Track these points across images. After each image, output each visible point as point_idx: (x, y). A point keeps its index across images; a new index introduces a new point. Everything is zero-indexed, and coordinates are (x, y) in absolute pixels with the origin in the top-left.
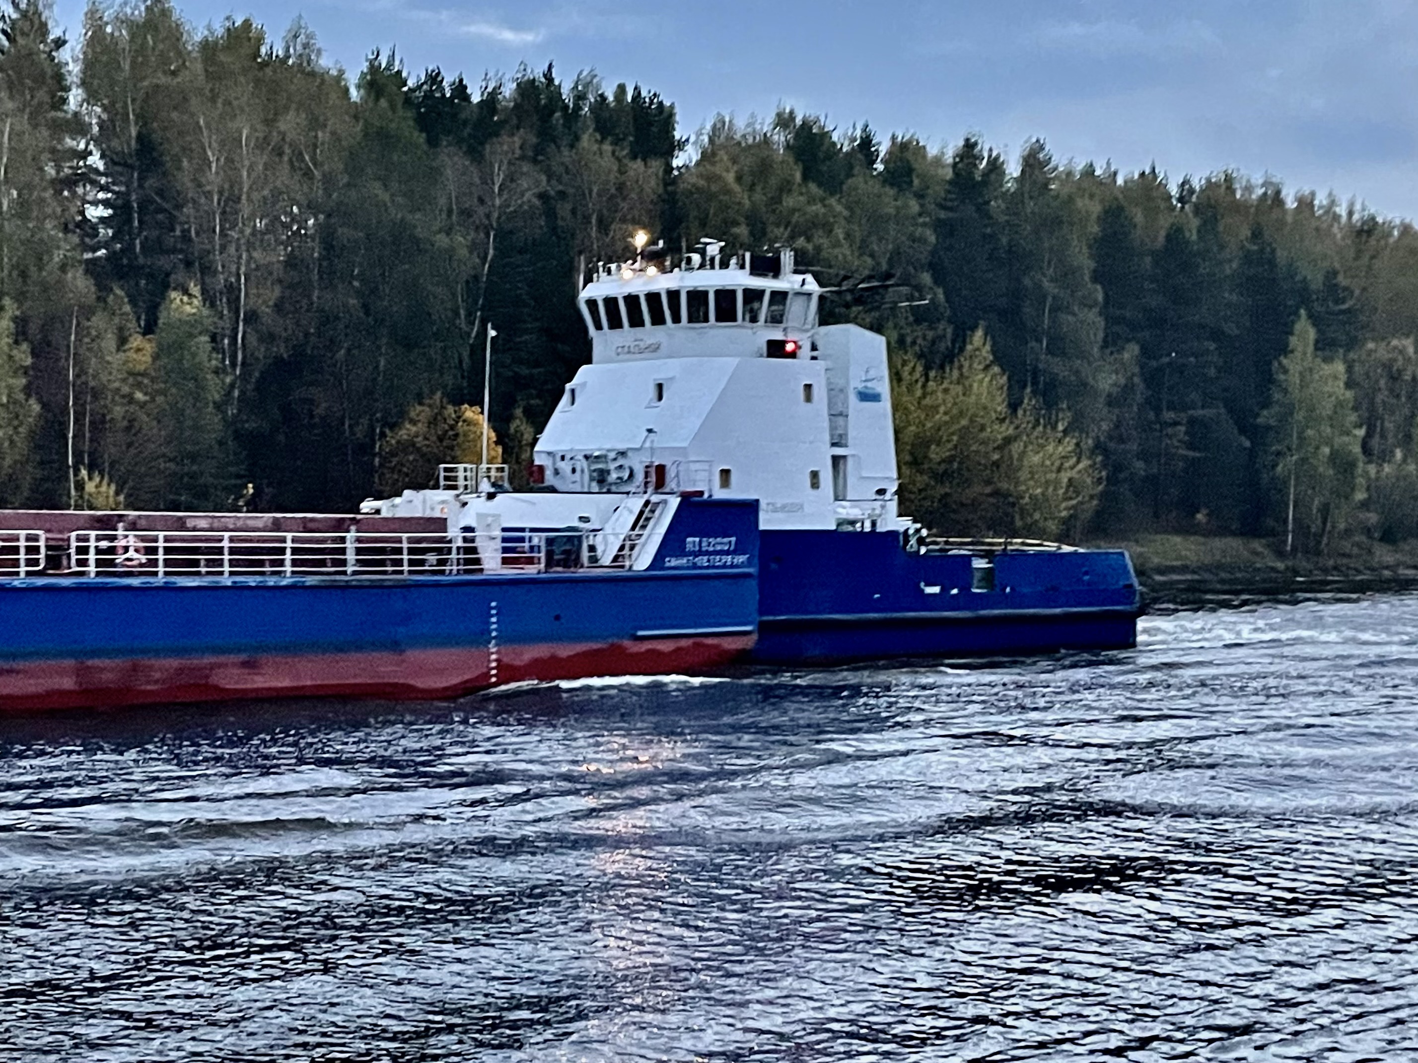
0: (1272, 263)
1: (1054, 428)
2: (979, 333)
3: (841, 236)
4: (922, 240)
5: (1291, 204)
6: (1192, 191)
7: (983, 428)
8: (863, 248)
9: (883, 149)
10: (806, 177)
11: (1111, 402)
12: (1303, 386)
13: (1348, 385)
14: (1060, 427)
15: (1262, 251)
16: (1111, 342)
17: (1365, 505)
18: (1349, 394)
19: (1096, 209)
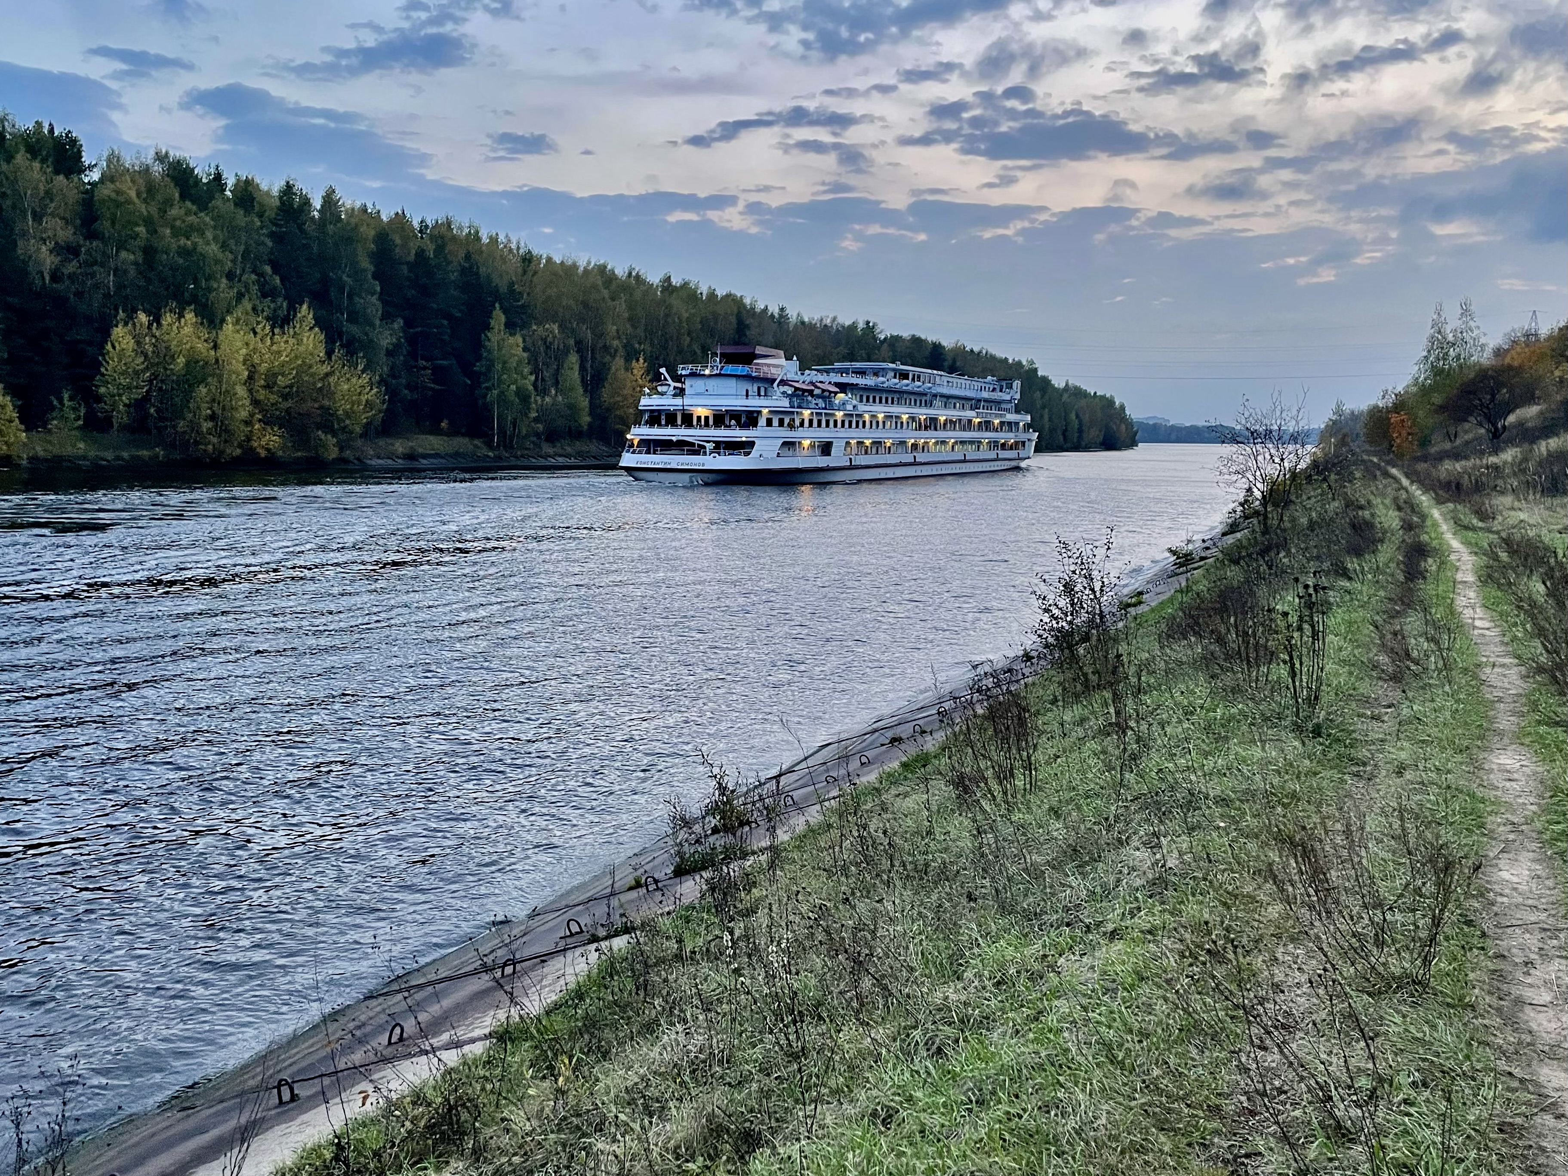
0: (478, 275)
1: (356, 368)
2: (305, 307)
3: (211, 237)
4: (263, 243)
5: (485, 240)
6: (427, 227)
7: (310, 367)
8: (225, 247)
9: (230, 183)
10: (183, 197)
11: (389, 353)
12: (500, 349)
13: (525, 349)
14: (360, 367)
15: (470, 268)
16: (387, 317)
17: (536, 420)
18: (525, 355)
19: (371, 234)
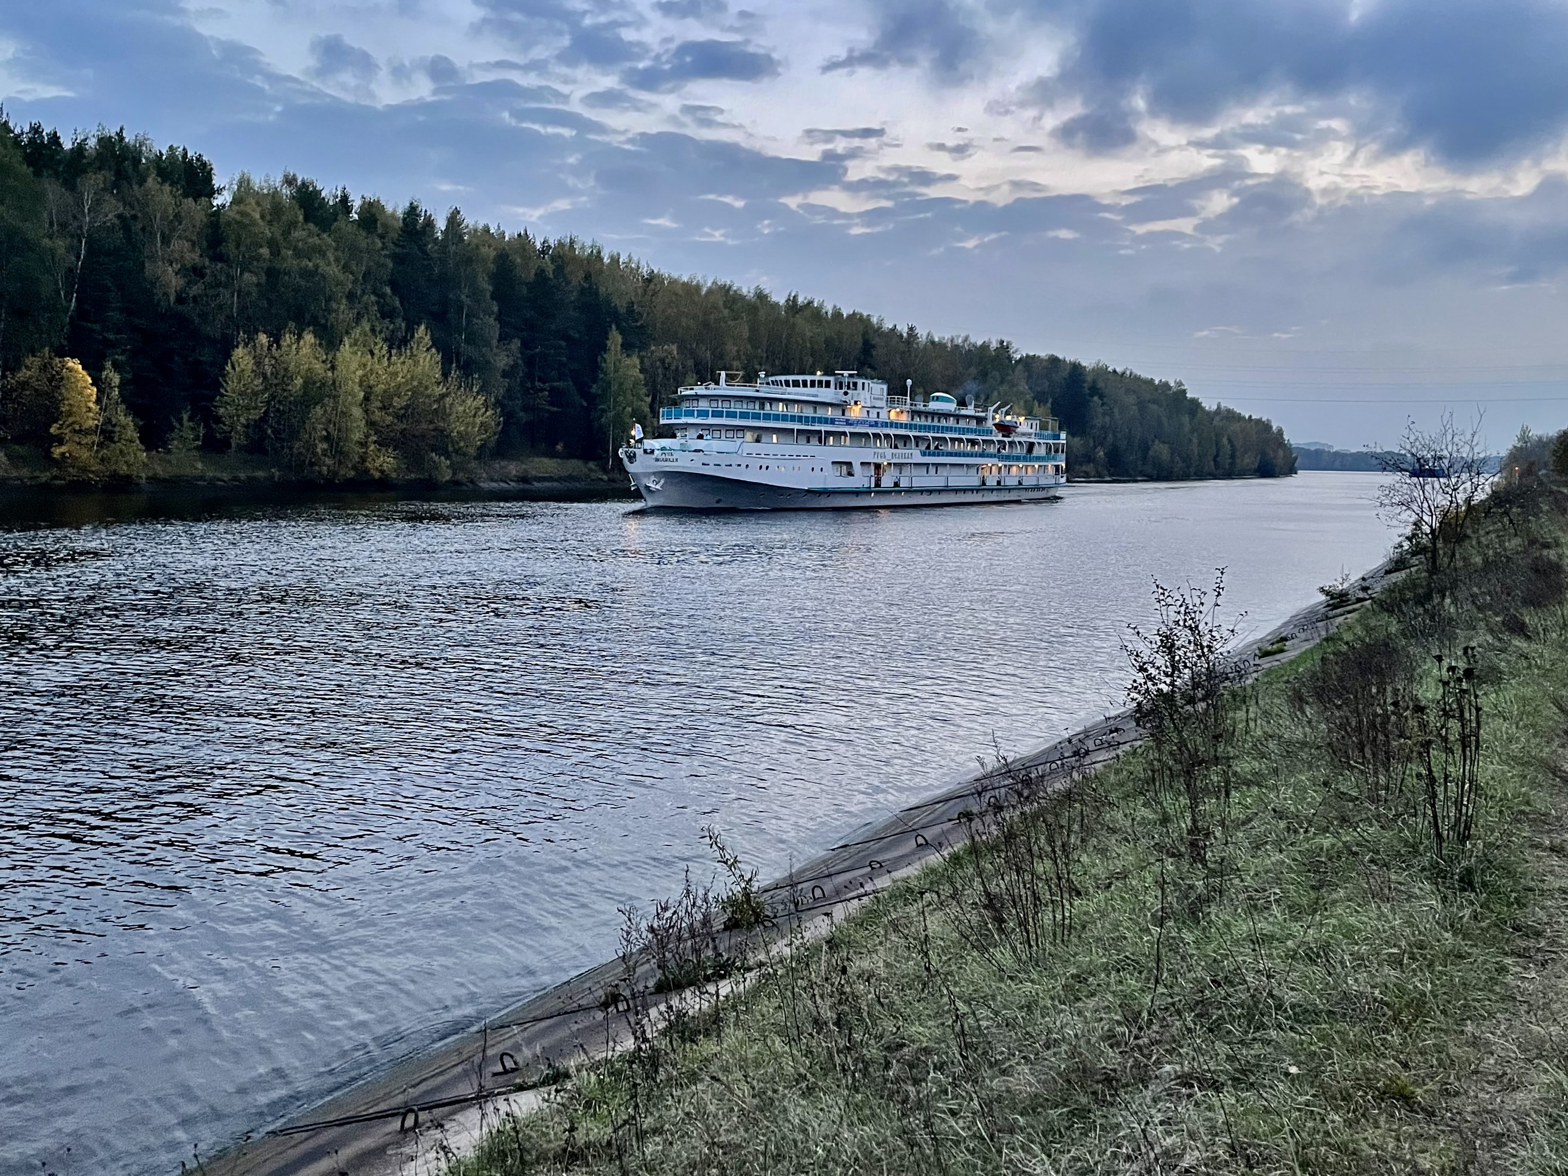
0: (597, 294)
1: (471, 389)
2: (423, 327)
3: (332, 259)
4: (383, 265)
5: (606, 260)
6: (549, 247)
7: (427, 388)
8: (346, 268)
9: (357, 204)
10: (307, 219)
11: (505, 374)
13: (641, 371)
14: (475, 390)
15: (590, 288)
16: (504, 338)
18: (642, 377)
19: (493, 254)
